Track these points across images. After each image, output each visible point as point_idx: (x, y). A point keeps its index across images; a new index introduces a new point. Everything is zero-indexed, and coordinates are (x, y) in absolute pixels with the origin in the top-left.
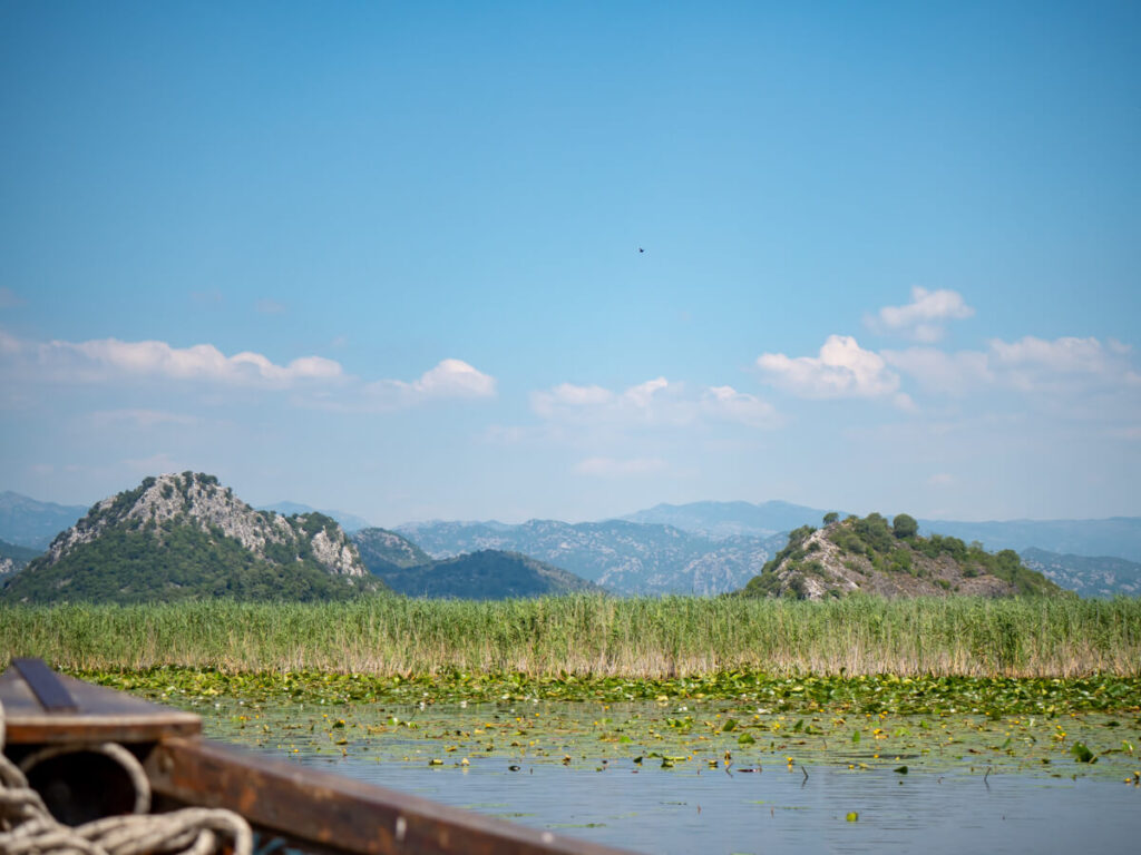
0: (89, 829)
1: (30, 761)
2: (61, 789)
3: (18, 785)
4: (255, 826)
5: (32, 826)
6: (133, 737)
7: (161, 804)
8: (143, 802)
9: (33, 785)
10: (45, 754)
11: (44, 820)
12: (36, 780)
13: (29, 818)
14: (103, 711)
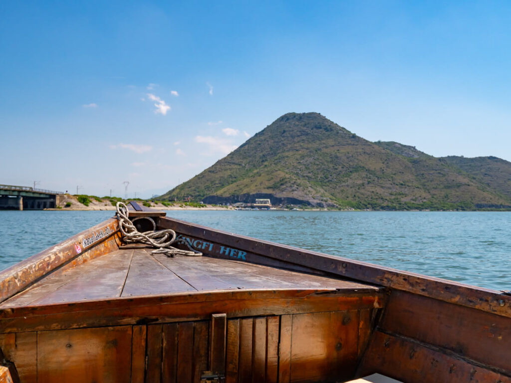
0: (145, 233)
1: (133, 220)
2: (139, 226)
3: (131, 225)
4: (176, 232)
5: (134, 232)
6: (153, 216)
7: (158, 229)
8: (155, 228)
9: (134, 225)
10: (136, 219)
11: (136, 231)
12: (135, 224)
13: (133, 231)
14: (147, 211)
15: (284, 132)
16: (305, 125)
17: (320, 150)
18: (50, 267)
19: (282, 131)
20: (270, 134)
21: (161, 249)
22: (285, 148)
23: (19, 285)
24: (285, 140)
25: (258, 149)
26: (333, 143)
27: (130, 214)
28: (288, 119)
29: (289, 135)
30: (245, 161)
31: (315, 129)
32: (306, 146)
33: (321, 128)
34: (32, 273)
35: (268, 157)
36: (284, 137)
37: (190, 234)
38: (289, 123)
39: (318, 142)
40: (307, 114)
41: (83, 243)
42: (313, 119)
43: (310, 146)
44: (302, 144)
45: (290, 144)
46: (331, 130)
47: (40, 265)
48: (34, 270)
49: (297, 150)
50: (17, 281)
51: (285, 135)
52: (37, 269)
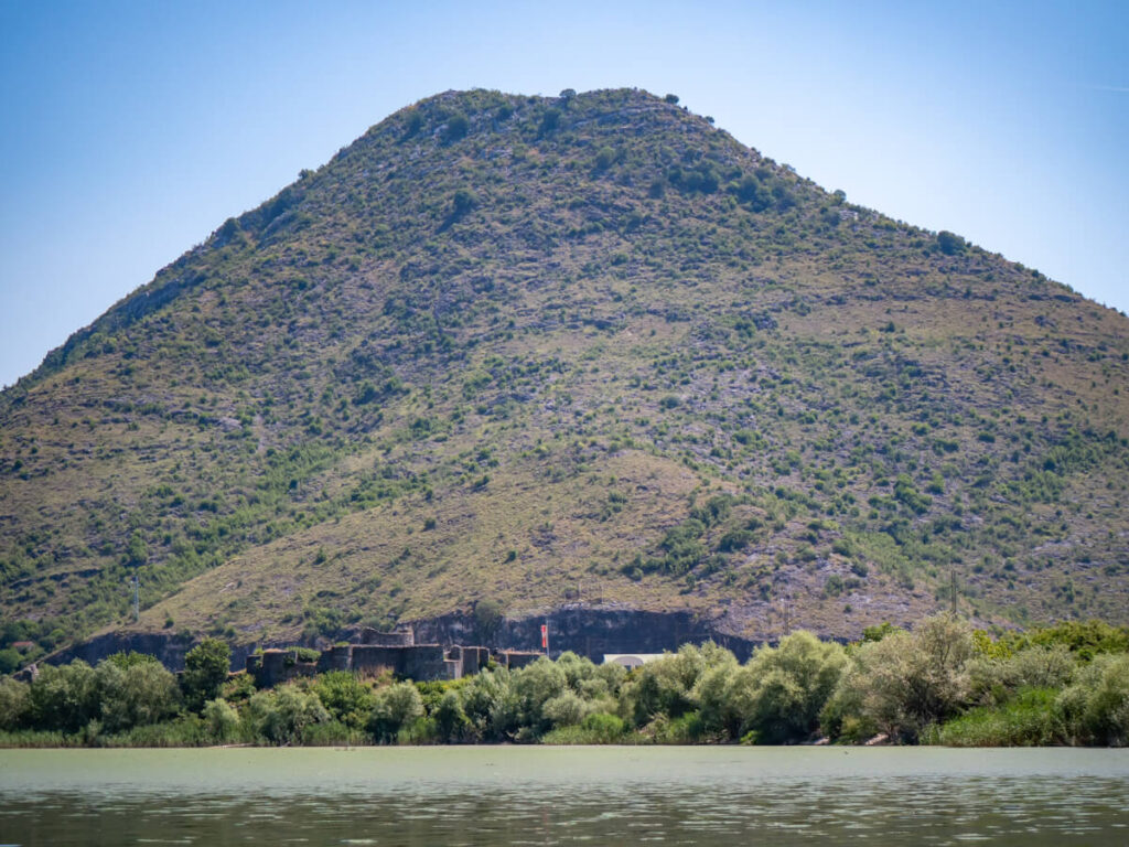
15: (463, 206)
16: (601, 167)
17: (763, 321)
19: (446, 201)
20: (353, 226)
22: (506, 310)
24: (485, 256)
25: (303, 320)
26: (830, 284)
28: (458, 131)
29: (503, 229)
30: (228, 395)
31: (671, 194)
32: (652, 296)
33: (709, 187)
35: (398, 371)
36: (469, 239)
38: (477, 153)
39: (727, 275)
40: (589, 95)
42: (639, 132)
43: (681, 297)
44: (622, 287)
45: (533, 284)
46: (787, 204)
49: (601, 326)
51: (470, 224)
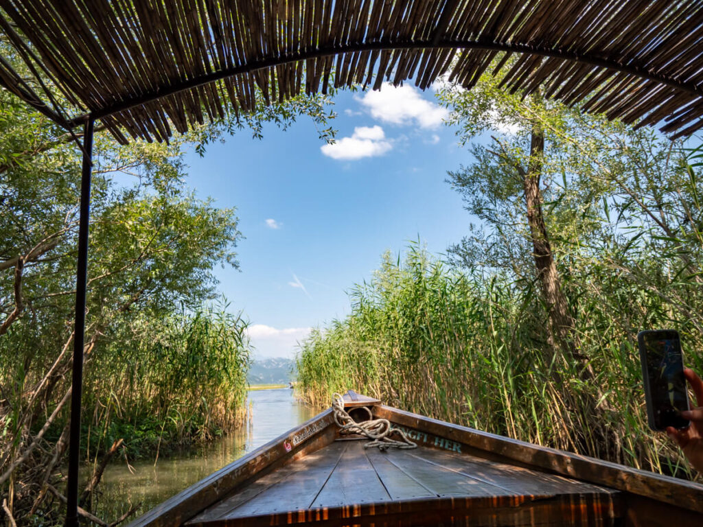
0: (361, 423)
1: (349, 411)
2: (356, 416)
3: (347, 416)
4: (391, 422)
6: (368, 405)
7: (374, 418)
8: (371, 418)
9: (350, 416)
10: (352, 409)
11: (352, 422)
12: (351, 414)
13: (350, 422)
14: (362, 400)
18: (254, 470)
21: (376, 441)
23: (217, 493)
27: (345, 404)
34: (233, 478)
37: (404, 424)
41: (294, 440)
47: (243, 470)
48: (236, 475)
50: (216, 489)
52: (240, 473)
